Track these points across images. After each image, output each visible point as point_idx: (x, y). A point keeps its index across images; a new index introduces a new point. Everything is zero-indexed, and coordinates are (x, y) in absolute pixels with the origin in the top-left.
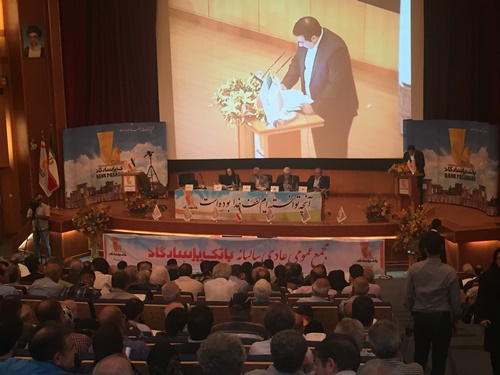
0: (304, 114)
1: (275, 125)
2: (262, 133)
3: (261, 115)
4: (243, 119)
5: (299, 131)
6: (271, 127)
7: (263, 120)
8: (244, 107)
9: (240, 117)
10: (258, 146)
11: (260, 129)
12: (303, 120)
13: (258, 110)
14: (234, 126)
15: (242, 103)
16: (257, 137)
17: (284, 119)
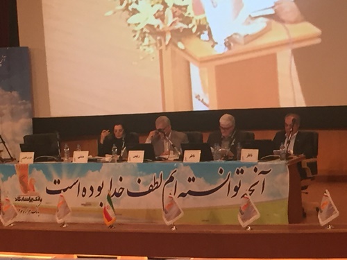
0: (282, 21)
1: (228, 45)
2: (203, 62)
3: (202, 28)
4: (168, 37)
5: (274, 56)
6: (220, 49)
7: (205, 36)
8: (169, 13)
9: (163, 34)
10: (197, 87)
11: (199, 55)
12: (279, 34)
13: (196, 18)
14: (152, 50)
15: (166, 6)
16: (195, 70)
17: (243, 33)
